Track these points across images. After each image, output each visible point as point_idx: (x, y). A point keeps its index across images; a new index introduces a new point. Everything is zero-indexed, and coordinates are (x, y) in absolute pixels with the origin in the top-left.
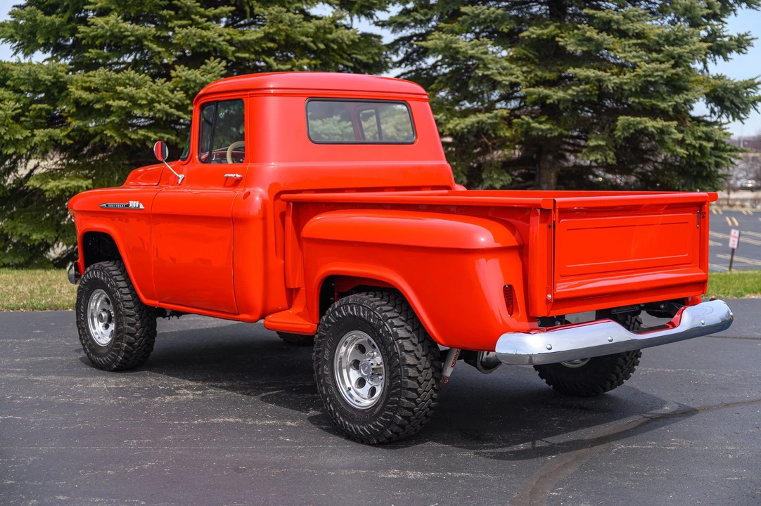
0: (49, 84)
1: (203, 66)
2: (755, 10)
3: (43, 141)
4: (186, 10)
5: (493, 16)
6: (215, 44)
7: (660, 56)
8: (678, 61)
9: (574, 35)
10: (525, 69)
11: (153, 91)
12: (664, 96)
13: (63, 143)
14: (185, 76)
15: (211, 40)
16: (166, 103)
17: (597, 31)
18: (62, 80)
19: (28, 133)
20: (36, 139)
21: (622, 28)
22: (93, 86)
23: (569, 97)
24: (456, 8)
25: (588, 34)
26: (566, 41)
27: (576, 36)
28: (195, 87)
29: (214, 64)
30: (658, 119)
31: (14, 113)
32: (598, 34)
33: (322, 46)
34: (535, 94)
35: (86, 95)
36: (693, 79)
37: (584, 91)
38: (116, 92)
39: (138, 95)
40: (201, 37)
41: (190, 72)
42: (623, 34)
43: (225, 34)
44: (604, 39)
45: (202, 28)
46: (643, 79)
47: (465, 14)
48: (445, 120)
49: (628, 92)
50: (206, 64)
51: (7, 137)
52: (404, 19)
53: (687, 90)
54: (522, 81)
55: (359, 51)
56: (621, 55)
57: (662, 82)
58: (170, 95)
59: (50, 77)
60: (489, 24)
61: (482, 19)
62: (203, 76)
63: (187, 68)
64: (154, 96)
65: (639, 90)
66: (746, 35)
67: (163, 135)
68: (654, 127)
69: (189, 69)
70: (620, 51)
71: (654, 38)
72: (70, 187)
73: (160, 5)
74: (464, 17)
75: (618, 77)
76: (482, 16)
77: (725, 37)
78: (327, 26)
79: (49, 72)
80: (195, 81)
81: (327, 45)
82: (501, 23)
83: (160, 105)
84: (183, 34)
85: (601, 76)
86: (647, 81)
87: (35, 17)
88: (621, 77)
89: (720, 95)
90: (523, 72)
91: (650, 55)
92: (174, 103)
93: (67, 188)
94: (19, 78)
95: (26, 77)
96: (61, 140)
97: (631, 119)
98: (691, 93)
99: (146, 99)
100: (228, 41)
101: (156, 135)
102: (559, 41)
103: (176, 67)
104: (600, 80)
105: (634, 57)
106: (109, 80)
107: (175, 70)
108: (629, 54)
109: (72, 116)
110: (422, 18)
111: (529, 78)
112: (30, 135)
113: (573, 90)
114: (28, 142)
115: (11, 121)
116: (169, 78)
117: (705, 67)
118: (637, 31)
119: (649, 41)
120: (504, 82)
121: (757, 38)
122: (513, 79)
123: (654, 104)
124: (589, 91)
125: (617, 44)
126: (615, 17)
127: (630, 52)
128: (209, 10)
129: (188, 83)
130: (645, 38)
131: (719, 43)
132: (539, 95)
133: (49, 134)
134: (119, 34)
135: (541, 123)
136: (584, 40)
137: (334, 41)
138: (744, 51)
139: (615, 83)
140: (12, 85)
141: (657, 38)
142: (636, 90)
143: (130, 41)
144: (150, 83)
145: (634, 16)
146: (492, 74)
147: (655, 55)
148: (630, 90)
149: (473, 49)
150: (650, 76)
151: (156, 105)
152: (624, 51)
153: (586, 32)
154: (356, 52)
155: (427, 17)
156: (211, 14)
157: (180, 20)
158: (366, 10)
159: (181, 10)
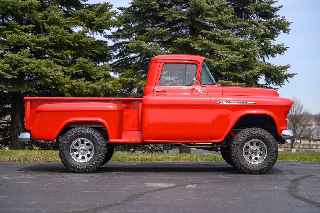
1: (19, 52)
2: (287, 34)
4: (11, 26)
5: (161, 33)
6: (25, 42)
7: (238, 53)
8: (246, 55)
9: (198, 42)
12: (241, 71)
14: (10, 57)
15: (23, 40)
17: (208, 40)
21: (220, 39)
24: (143, 29)
25: (204, 42)
26: (194, 45)
28: (15, 62)
29: (24, 51)
30: (237, 82)
32: (209, 42)
33: (77, 45)
36: (255, 64)
40: (18, 39)
41: (13, 55)
42: (221, 42)
43: (31, 38)
44: (212, 44)
45: (19, 35)
46: (230, 63)
47: (148, 31)
48: (137, 81)
49: (223, 69)
50: (20, 51)
52: (119, 34)
53: (252, 69)
55: (95, 48)
56: (220, 52)
57: (239, 64)
58: (3, 65)
60: (159, 37)
61: (156, 34)
62: (19, 57)
63: (11, 53)
65: (228, 68)
66: (281, 45)
69: (12, 54)
70: (220, 50)
74: (147, 33)
75: (218, 62)
76: (156, 33)
77: (272, 46)
78: (79, 35)
80: (15, 59)
81: (79, 45)
82: (165, 36)
84: (10, 37)
85: (210, 61)
86: (232, 63)
88: (219, 61)
89: (268, 72)
91: (234, 52)
92: (4, 69)
97: (224, 82)
98: (253, 70)
100: (31, 41)
102: (191, 45)
103: (6, 52)
104: (210, 63)
105: (226, 53)
107: (6, 54)
108: (224, 51)
110: (127, 33)
117: (264, 60)
118: (228, 41)
119: (233, 46)
121: (289, 47)
123: (235, 75)
125: (218, 47)
126: (217, 34)
128: (23, 26)
129: (12, 60)
130: (232, 44)
131: (269, 49)
136: (202, 45)
137: (83, 43)
138: (282, 53)
139: (217, 65)
141: (237, 45)
142: (227, 68)
145: (226, 34)
147: (236, 52)
148: (224, 68)
149: (150, 47)
153: (203, 41)
154: (94, 49)
155: (129, 33)
156: (24, 28)
157: (8, 30)
158: (100, 29)
159: (8, 26)
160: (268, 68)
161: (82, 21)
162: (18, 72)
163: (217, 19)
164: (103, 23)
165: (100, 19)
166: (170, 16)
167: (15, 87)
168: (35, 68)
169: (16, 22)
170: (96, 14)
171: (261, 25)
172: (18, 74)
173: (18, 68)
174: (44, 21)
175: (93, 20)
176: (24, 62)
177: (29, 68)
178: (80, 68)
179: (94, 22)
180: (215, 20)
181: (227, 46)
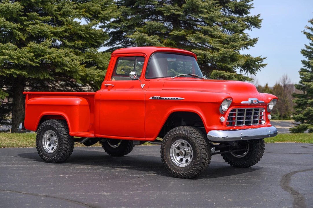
1: (42, 42)
2: (258, 29)
4: (32, 17)
5: (159, 26)
6: (46, 33)
7: (229, 46)
9: (193, 36)
11: (20, 53)
12: (230, 62)
14: (34, 46)
15: (44, 31)
16: (26, 58)
17: (203, 34)
21: (212, 34)
25: (200, 36)
26: (190, 38)
27: (194, 36)
28: (38, 51)
29: (47, 41)
30: (228, 72)
32: (204, 36)
33: (88, 36)
36: (238, 56)
38: (2, 52)
39: (13, 54)
40: (40, 29)
41: (37, 45)
42: (213, 36)
43: (50, 29)
44: (207, 38)
45: (41, 25)
46: (222, 55)
52: (117, 25)
53: (238, 60)
56: (213, 45)
57: (229, 57)
58: (28, 54)
60: (157, 29)
61: (154, 27)
62: (42, 47)
63: (35, 43)
64: (20, 55)
67: (22, 72)
68: (227, 75)
71: (226, 39)
73: (21, 15)
74: (146, 26)
77: (248, 39)
80: (38, 49)
81: (90, 35)
82: (162, 29)
83: (23, 58)
84: (33, 28)
85: (205, 53)
86: (224, 56)
88: (213, 54)
91: (224, 46)
92: (29, 58)
97: (218, 71)
99: (16, 56)
101: (18, 72)
103: (29, 42)
104: (205, 55)
105: (218, 46)
108: (216, 45)
116: (27, 47)
118: (219, 35)
119: (223, 40)
123: (226, 66)
124: (200, 59)
125: (211, 40)
126: (210, 29)
127: (216, 44)
128: (42, 17)
129: (35, 50)
130: (221, 38)
131: (247, 42)
136: (197, 38)
137: (92, 33)
138: (253, 45)
139: (211, 56)
141: (227, 39)
142: (219, 59)
144: (18, 49)
145: (217, 29)
147: (226, 45)
148: (217, 59)
149: (152, 40)
150: (225, 54)
151: (21, 58)
152: (214, 43)
153: (198, 35)
155: (128, 25)
156: (43, 19)
157: (29, 21)
159: (29, 17)
160: (250, 60)
161: (88, 13)
162: (40, 60)
163: (209, 16)
164: (109, 16)
165: (106, 12)
166: (168, 12)
167: (33, 74)
168: (57, 57)
169: (37, 13)
170: (101, 8)
172: (40, 62)
173: (42, 57)
174: (59, 13)
175: (99, 13)
176: (47, 52)
177: (51, 58)
178: (90, 57)
179: (100, 15)
180: (208, 17)
181: (218, 39)
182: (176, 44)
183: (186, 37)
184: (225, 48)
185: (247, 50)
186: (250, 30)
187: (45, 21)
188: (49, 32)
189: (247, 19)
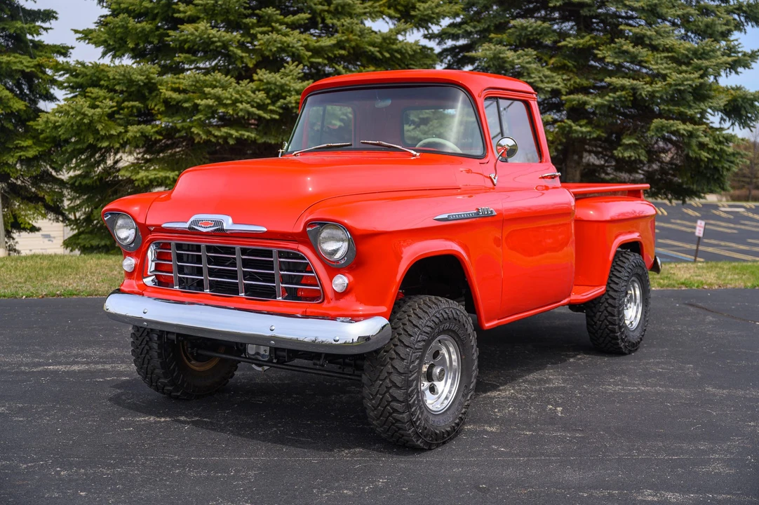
0: (142, 84)
1: (283, 70)
3: (135, 137)
4: (267, 18)
5: (539, 29)
6: (294, 49)
7: (689, 69)
8: (705, 73)
9: (610, 48)
10: (565, 77)
11: (238, 92)
12: (691, 104)
13: (153, 139)
14: (266, 79)
15: (291, 45)
16: (248, 103)
17: (632, 44)
18: (153, 81)
19: (121, 129)
20: (130, 134)
21: (653, 43)
22: (182, 87)
23: (606, 103)
25: (625, 48)
26: (604, 53)
27: (612, 49)
28: (275, 89)
29: (291, 68)
30: (688, 124)
31: (110, 111)
32: (633, 47)
33: (387, 55)
34: (574, 100)
35: (175, 95)
37: (620, 97)
38: (203, 92)
39: (224, 95)
40: (282, 43)
41: (271, 75)
42: (654, 48)
43: (303, 40)
44: (640, 52)
45: (282, 35)
46: (673, 88)
47: (514, 26)
49: (659, 99)
50: (284, 68)
51: (102, 133)
52: (455, 31)
53: (711, 98)
54: (563, 87)
55: (415, 62)
56: (654, 67)
57: (690, 90)
58: (252, 95)
59: (143, 78)
60: (535, 36)
61: (530, 31)
62: (282, 78)
63: (268, 71)
64: (238, 96)
65: (668, 98)
67: (243, 132)
68: (684, 130)
69: (270, 73)
71: (684, 52)
72: (158, 178)
73: (244, 15)
74: (512, 29)
75: (650, 85)
77: (739, 52)
79: (143, 74)
80: (275, 84)
81: (391, 54)
82: (546, 35)
83: (242, 104)
84: (265, 40)
85: (635, 85)
86: (677, 89)
87: (127, 24)
88: (653, 85)
89: (739, 105)
90: (564, 80)
91: (680, 67)
92: (256, 102)
93: (155, 178)
94: (114, 79)
95: (121, 77)
96: (151, 136)
97: (664, 121)
98: (715, 101)
99: (230, 99)
100: (305, 46)
101: (237, 131)
102: (597, 54)
103: (258, 71)
104: (634, 89)
105: (666, 68)
106: (197, 82)
107: (257, 74)
108: (661, 66)
109: (161, 113)
110: (473, 30)
111: (569, 85)
112: (123, 131)
113: (610, 97)
114: (121, 137)
115: (106, 118)
116: (252, 81)
118: (668, 46)
119: (678, 55)
120: (546, 89)
122: (554, 86)
123: (682, 112)
124: (625, 97)
125: (650, 57)
126: (649, 33)
127: (662, 64)
128: (288, 17)
129: (269, 86)
130: (675, 52)
131: (735, 58)
132: (579, 101)
133: (141, 130)
134: (207, 40)
135: (581, 126)
136: (620, 52)
137: (398, 51)
139: (648, 91)
140: (105, 85)
141: (686, 52)
143: (217, 47)
144: (234, 84)
145: (664, 32)
146: (535, 82)
147: (684, 68)
148: (662, 97)
149: (519, 58)
150: (680, 85)
151: (239, 104)
152: (657, 63)
153: (622, 46)
154: (413, 63)
156: (289, 20)
157: (261, 26)
158: (423, 22)
159: (262, 19)
160: (741, 97)
161: (392, 8)
162: (281, 107)
164: (433, 13)
165: (426, 5)
167: (274, 136)
169: (274, 9)
171: (721, 13)
172: (281, 111)
173: (282, 101)
174: (326, 8)
176: (292, 89)
179: (415, 11)
180: (643, 5)
181: (666, 54)
182: (575, 66)
183: (596, 52)
184: (680, 73)
185: (736, 76)
186: (743, 33)
187: (293, 26)
188: (300, 48)
189: (737, 6)
